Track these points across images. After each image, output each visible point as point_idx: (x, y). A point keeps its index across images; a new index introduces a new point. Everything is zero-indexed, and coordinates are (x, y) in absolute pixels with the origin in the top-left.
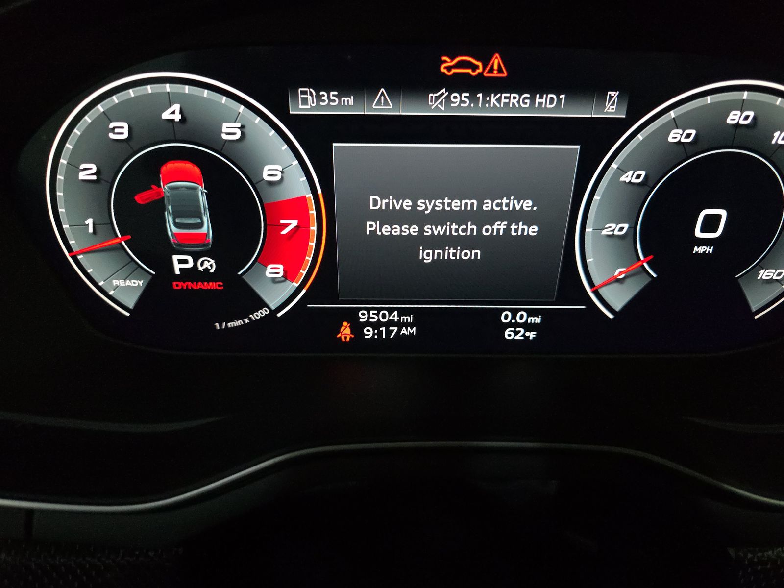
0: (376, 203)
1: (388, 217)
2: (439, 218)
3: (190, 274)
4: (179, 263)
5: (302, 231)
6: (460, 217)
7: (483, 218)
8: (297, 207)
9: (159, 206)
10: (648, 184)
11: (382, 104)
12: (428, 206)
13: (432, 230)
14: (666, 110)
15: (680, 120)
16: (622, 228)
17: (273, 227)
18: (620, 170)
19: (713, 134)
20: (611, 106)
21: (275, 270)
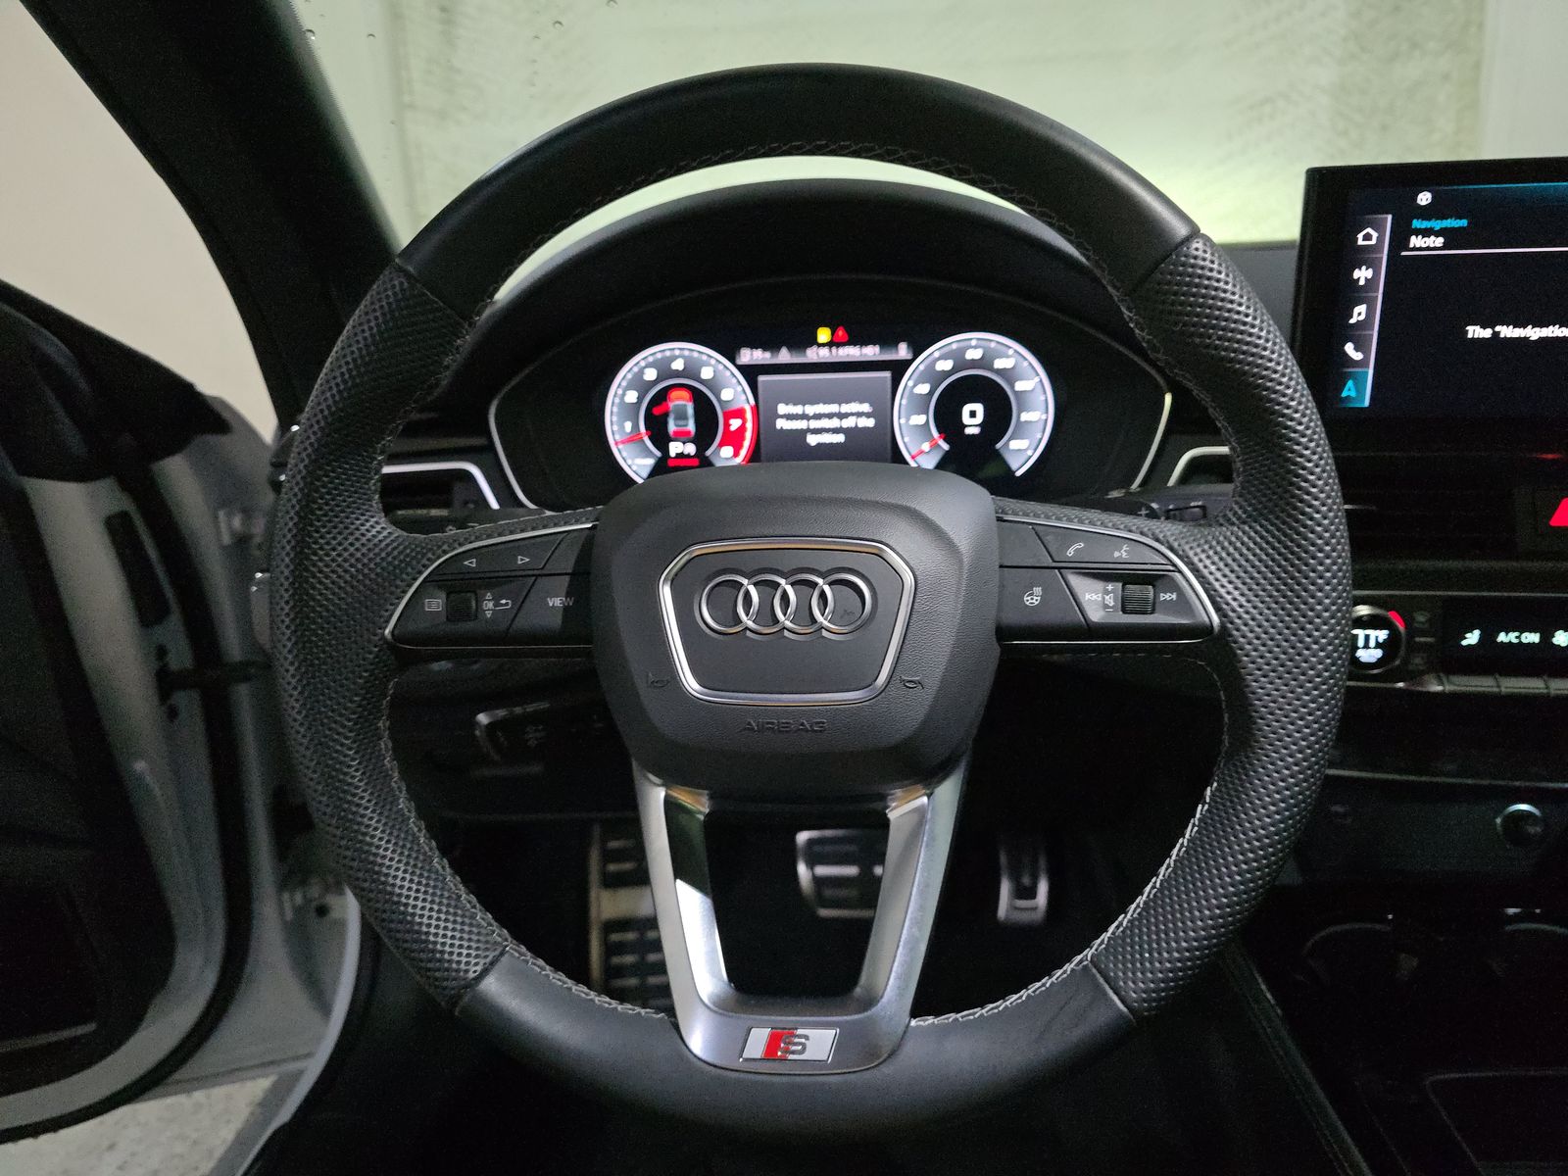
0: (782, 409)
1: (789, 417)
2: (818, 417)
3: (680, 456)
4: (675, 448)
5: (742, 428)
6: (830, 416)
7: (842, 416)
8: (739, 413)
9: (666, 415)
10: (931, 393)
11: (784, 356)
12: (810, 410)
13: (814, 424)
14: (935, 350)
15: (941, 357)
16: (920, 419)
17: (727, 425)
18: (914, 385)
19: (961, 364)
20: (903, 351)
21: (727, 451)
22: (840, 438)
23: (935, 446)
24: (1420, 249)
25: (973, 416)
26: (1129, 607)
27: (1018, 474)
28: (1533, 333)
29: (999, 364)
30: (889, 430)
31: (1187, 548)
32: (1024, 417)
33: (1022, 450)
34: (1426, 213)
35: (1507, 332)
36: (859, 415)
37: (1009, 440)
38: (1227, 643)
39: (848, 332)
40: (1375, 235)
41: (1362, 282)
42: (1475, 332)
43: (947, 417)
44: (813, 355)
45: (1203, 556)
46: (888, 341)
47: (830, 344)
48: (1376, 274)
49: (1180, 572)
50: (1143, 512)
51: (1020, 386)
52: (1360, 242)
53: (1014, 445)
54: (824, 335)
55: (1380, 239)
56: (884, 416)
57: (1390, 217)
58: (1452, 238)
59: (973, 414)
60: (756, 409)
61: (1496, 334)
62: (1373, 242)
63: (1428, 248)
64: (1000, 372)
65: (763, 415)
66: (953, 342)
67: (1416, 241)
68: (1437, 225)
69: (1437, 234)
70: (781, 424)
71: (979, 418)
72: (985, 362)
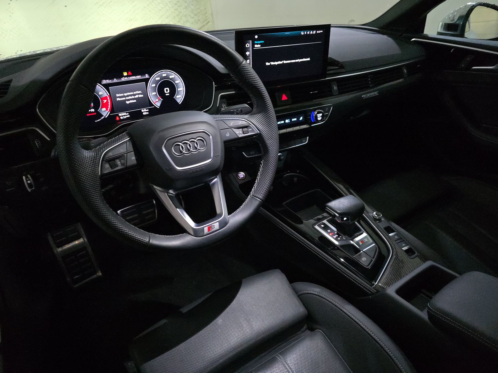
0: (118, 95)
1: (120, 97)
2: (128, 96)
6: (131, 95)
7: (134, 95)
8: (106, 98)
10: (156, 86)
11: (115, 80)
12: (126, 94)
13: (127, 98)
14: (155, 75)
15: (157, 76)
16: (155, 93)
17: (103, 102)
18: (151, 85)
19: (162, 78)
20: (147, 76)
21: (104, 109)
22: (135, 101)
23: (159, 100)
24: (257, 47)
25: (167, 91)
26: (244, 133)
27: (180, 104)
28: (276, 63)
29: (170, 77)
30: (147, 97)
31: (250, 120)
32: (179, 89)
33: (180, 98)
34: (257, 40)
35: (272, 63)
36: (139, 94)
37: (176, 96)
38: (261, 136)
39: (132, 72)
40: (249, 45)
41: (248, 55)
42: (267, 64)
43: (161, 92)
44: (123, 79)
45: (252, 120)
46: (143, 74)
47: (127, 76)
48: (250, 53)
49: (251, 124)
50: (235, 113)
51: (176, 82)
52: (246, 46)
53: (178, 97)
54: (125, 74)
55: (250, 46)
56: (145, 93)
57: (251, 41)
58: (262, 45)
59: (167, 90)
60: (110, 96)
61: (271, 64)
62: (249, 46)
63: (258, 47)
64: (171, 79)
65: (112, 97)
66: (159, 73)
67: (256, 46)
68: (259, 42)
69: (259, 44)
70: (118, 99)
71: (169, 91)
72: (167, 77)
